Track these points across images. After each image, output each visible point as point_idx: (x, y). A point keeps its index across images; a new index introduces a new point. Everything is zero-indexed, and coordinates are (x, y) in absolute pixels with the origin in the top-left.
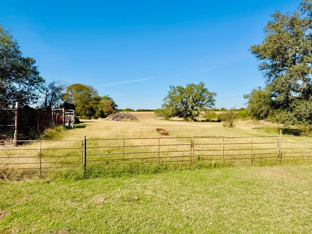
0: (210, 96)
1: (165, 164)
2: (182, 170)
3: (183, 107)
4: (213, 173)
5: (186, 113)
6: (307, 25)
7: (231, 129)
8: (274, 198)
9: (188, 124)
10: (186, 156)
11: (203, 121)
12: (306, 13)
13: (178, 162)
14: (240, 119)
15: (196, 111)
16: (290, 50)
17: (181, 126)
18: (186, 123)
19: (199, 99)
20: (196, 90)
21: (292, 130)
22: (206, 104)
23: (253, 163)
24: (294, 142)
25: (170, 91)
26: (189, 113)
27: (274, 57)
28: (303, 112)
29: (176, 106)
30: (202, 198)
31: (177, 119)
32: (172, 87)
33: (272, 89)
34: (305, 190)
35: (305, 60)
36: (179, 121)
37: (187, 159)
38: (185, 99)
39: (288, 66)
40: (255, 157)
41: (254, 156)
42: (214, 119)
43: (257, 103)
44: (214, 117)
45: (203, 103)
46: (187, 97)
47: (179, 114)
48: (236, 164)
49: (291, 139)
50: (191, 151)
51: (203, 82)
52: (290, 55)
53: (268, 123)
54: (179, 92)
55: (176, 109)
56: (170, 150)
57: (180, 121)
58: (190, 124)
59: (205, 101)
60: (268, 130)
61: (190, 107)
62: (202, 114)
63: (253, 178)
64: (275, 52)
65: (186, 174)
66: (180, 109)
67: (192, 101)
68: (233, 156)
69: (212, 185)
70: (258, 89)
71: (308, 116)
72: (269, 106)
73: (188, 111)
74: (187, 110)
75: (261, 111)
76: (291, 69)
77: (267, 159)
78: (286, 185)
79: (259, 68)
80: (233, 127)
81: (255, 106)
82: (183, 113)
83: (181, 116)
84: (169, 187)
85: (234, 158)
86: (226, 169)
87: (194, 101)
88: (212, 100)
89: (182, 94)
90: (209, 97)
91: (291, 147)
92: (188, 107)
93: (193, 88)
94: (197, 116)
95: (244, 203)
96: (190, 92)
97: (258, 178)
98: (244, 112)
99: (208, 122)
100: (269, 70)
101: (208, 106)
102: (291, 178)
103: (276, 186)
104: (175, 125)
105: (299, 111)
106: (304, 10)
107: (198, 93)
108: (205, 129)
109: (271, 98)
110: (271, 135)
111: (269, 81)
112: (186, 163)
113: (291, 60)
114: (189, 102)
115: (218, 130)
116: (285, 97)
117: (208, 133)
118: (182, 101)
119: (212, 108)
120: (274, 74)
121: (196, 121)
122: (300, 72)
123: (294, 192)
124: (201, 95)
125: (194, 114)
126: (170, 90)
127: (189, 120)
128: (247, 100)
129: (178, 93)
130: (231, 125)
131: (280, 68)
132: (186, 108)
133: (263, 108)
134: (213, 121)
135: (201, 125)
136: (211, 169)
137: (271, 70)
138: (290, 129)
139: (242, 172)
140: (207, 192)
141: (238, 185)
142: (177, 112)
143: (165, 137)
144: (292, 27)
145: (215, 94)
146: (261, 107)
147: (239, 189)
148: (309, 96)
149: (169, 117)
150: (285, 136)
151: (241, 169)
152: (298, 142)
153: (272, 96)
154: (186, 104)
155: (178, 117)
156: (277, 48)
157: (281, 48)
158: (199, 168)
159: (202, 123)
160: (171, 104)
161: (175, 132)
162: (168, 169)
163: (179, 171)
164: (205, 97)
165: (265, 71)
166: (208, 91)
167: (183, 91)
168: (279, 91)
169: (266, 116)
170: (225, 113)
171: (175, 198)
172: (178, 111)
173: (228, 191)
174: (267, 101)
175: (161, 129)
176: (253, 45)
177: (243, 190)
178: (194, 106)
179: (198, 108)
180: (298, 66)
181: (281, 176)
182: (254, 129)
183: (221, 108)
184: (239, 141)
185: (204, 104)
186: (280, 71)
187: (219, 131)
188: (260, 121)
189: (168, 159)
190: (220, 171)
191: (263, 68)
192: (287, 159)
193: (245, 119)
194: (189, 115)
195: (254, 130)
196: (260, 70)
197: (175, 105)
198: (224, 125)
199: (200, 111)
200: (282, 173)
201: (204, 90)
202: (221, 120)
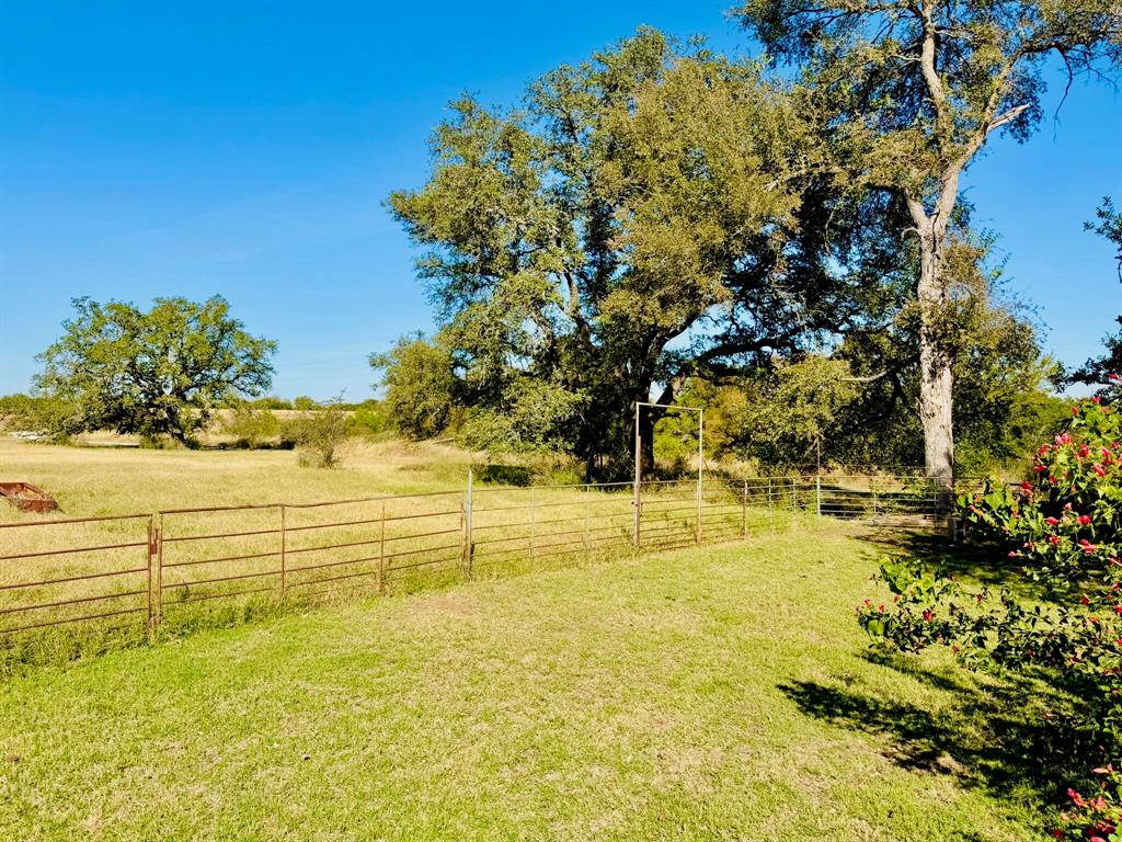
0: (250, 351)
1: (19, 638)
2: (104, 652)
3: (136, 390)
4: (238, 644)
5: (154, 414)
6: (545, 159)
7: (327, 472)
8: (438, 696)
9: (157, 460)
10: (128, 594)
11: (223, 446)
12: (543, 122)
13: (91, 624)
14: (362, 439)
15: (197, 406)
16: (502, 225)
17: (125, 470)
18: (150, 457)
19: (210, 360)
20: (193, 325)
21: (510, 468)
22: (237, 382)
23: (387, 587)
24: (513, 504)
25: (75, 320)
26: (166, 415)
27: (459, 240)
28: (536, 416)
29: (106, 385)
30: (184, 752)
31: (108, 439)
32: (86, 304)
33: (455, 340)
34: (527, 652)
35: (541, 263)
36: (117, 447)
37: (129, 603)
38: (147, 359)
39: (497, 275)
40: (393, 565)
41: (390, 561)
42: (268, 440)
43: (410, 384)
44: (268, 431)
45: (224, 377)
46: (158, 352)
47: (119, 418)
48: (326, 598)
49: (503, 496)
50: (149, 569)
51: (224, 296)
52: (502, 243)
53: (446, 450)
54: (120, 329)
55: (106, 399)
56: (55, 576)
57: (123, 447)
58: (169, 461)
59: (234, 368)
60: (443, 472)
61: (167, 392)
62: (220, 418)
63: (379, 638)
64: (463, 223)
65: (121, 668)
66: (122, 397)
67: (179, 368)
68: (316, 571)
69: (231, 691)
70: (414, 338)
71: (548, 427)
72: (449, 396)
73: (158, 406)
74: (156, 402)
75: (424, 411)
76: (506, 284)
77: (431, 568)
78: (477, 643)
79: (418, 271)
80: (335, 465)
81: (407, 394)
82: (139, 414)
83: (130, 428)
84: (31, 735)
85: (321, 576)
86: (288, 621)
87: (185, 368)
88: (259, 367)
89: (135, 336)
90: (248, 355)
91: (501, 523)
92: (159, 388)
93: (180, 314)
94: (200, 426)
95: (343, 736)
96: (168, 331)
97: (399, 635)
98: (375, 413)
99: (247, 452)
100: (446, 281)
101: (243, 390)
102: (494, 621)
103: (449, 653)
104: (98, 464)
105: (525, 413)
106: (537, 111)
107: (204, 338)
108: (225, 479)
109: (452, 370)
110: (452, 485)
111: (446, 313)
112: (127, 622)
113: (507, 257)
114: (165, 370)
115: (279, 480)
116: (492, 370)
117: (237, 493)
118: (132, 365)
119: (262, 396)
120: (461, 296)
121: (193, 445)
122: (529, 297)
123: (498, 664)
124: (215, 344)
125: (188, 420)
126: (74, 316)
127: (164, 442)
128: (381, 374)
129: (115, 333)
130: (329, 461)
131: (477, 278)
132: (150, 394)
133: (431, 402)
134: (267, 447)
135: (214, 462)
136: (231, 632)
137: (451, 280)
138: (505, 467)
139: (346, 622)
140: (207, 720)
141: (326, 674)
142: (108, 410)
143: (38, 521)
144: (507, 155)
145: (273, 347)
146: (425, 398)
147: (328, 688)
148: (552, 370)
149: (69, 434)
150: (491, 487)
151: (346, 612)
152: (523, 504)
153: (457, 364)
154: (153, 376)
155: (114, 431)
156: (467, 214)
157: (479, 214)
158: (183, 634)
159: (222, 452)
160: (83, 375)
161: (92, 495)
162: (38, 657)
163: (92, 658)
164: (231, 353)
165: (433, 281)
166: (245, 330)
167: (139, 324)
168: (476, 348)
169: (440, 426)
170: (309, 415)
171: (60, 778)
172: (115, 404)
173: (288, 701)
174: (443, 378)
175: (22, 485)
176: (397, 191)
177: (341, 689)
178: (187, 388)
179: (204, 396)
180: (525, 277)
181: (465, 619)
182: (403, 469)
183: (295, 397)
184: (347, 516)
185: (228, 382)
186: (476, 287)
187: (282, 481)
188: (422, 444)
189: (41, 615)
190: (267, 632)
191: (430, 272)
192: (487, 559)
193: (379, 435)
194: (164, 423)
195: (403, 472)
196: (420, 276)
197: (99, 380)
198: (301, 461)
199: (213, 406)
200: (470, 606)
201: (227, 329)
202: (294, 443)
